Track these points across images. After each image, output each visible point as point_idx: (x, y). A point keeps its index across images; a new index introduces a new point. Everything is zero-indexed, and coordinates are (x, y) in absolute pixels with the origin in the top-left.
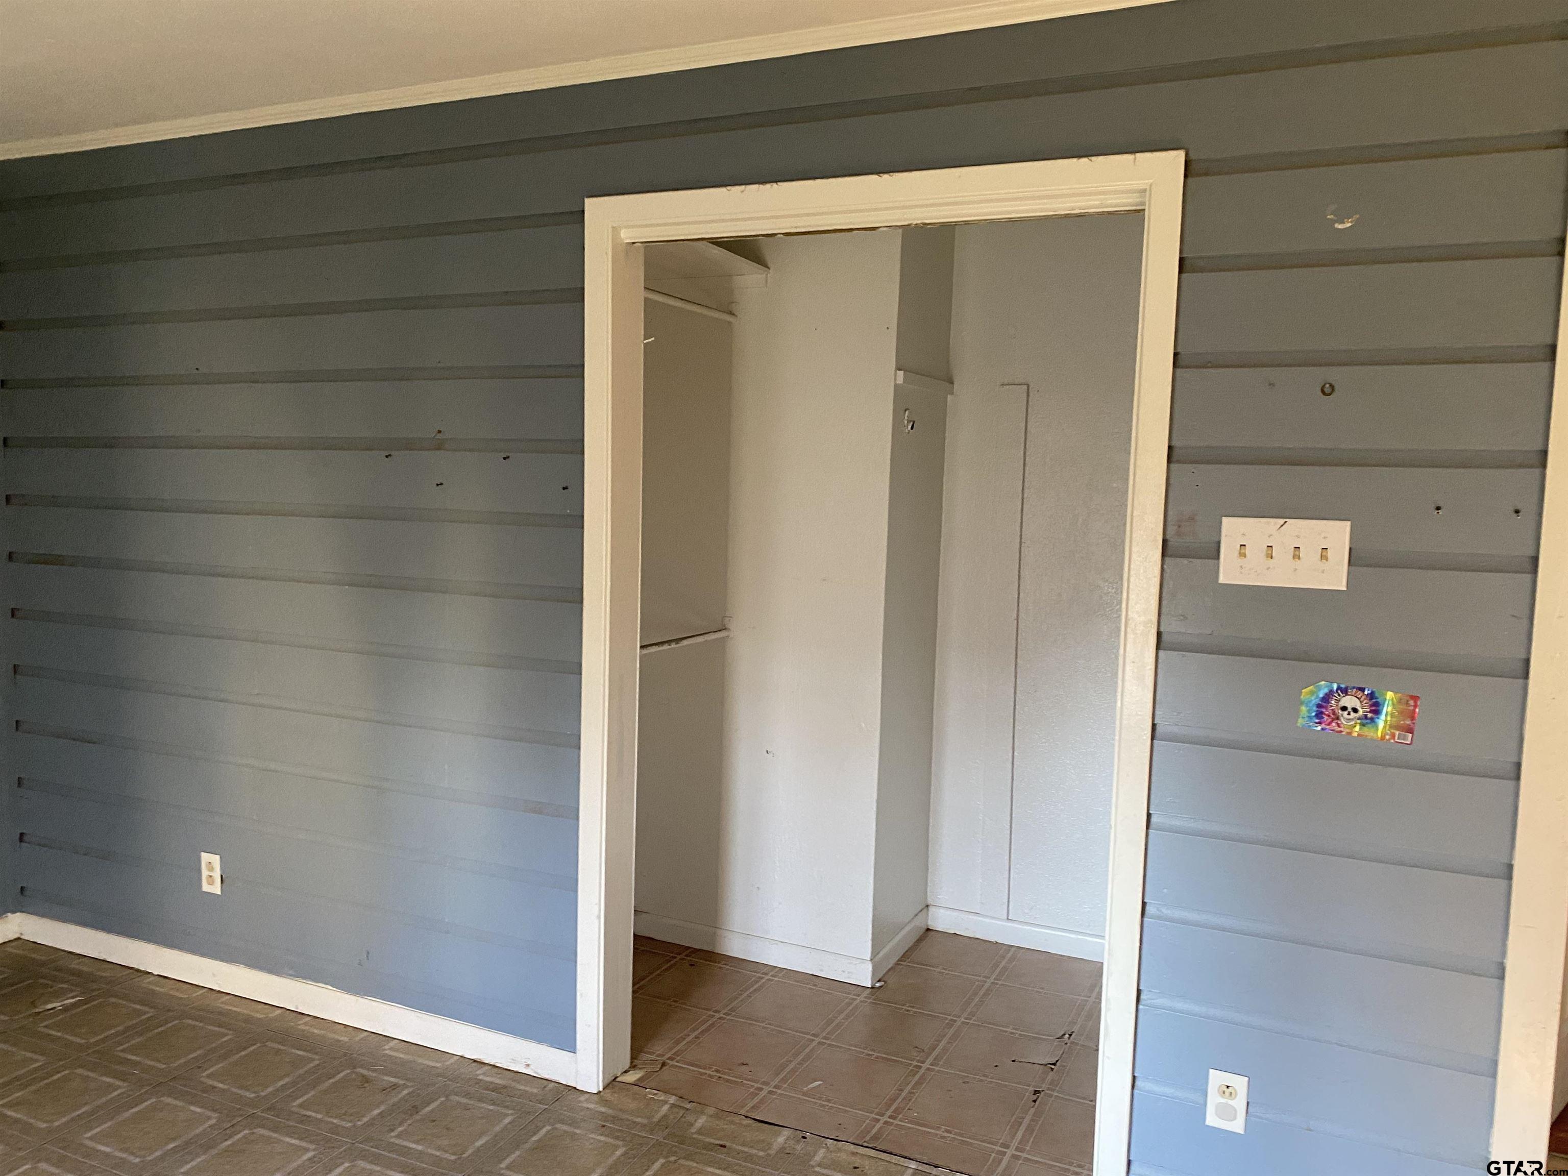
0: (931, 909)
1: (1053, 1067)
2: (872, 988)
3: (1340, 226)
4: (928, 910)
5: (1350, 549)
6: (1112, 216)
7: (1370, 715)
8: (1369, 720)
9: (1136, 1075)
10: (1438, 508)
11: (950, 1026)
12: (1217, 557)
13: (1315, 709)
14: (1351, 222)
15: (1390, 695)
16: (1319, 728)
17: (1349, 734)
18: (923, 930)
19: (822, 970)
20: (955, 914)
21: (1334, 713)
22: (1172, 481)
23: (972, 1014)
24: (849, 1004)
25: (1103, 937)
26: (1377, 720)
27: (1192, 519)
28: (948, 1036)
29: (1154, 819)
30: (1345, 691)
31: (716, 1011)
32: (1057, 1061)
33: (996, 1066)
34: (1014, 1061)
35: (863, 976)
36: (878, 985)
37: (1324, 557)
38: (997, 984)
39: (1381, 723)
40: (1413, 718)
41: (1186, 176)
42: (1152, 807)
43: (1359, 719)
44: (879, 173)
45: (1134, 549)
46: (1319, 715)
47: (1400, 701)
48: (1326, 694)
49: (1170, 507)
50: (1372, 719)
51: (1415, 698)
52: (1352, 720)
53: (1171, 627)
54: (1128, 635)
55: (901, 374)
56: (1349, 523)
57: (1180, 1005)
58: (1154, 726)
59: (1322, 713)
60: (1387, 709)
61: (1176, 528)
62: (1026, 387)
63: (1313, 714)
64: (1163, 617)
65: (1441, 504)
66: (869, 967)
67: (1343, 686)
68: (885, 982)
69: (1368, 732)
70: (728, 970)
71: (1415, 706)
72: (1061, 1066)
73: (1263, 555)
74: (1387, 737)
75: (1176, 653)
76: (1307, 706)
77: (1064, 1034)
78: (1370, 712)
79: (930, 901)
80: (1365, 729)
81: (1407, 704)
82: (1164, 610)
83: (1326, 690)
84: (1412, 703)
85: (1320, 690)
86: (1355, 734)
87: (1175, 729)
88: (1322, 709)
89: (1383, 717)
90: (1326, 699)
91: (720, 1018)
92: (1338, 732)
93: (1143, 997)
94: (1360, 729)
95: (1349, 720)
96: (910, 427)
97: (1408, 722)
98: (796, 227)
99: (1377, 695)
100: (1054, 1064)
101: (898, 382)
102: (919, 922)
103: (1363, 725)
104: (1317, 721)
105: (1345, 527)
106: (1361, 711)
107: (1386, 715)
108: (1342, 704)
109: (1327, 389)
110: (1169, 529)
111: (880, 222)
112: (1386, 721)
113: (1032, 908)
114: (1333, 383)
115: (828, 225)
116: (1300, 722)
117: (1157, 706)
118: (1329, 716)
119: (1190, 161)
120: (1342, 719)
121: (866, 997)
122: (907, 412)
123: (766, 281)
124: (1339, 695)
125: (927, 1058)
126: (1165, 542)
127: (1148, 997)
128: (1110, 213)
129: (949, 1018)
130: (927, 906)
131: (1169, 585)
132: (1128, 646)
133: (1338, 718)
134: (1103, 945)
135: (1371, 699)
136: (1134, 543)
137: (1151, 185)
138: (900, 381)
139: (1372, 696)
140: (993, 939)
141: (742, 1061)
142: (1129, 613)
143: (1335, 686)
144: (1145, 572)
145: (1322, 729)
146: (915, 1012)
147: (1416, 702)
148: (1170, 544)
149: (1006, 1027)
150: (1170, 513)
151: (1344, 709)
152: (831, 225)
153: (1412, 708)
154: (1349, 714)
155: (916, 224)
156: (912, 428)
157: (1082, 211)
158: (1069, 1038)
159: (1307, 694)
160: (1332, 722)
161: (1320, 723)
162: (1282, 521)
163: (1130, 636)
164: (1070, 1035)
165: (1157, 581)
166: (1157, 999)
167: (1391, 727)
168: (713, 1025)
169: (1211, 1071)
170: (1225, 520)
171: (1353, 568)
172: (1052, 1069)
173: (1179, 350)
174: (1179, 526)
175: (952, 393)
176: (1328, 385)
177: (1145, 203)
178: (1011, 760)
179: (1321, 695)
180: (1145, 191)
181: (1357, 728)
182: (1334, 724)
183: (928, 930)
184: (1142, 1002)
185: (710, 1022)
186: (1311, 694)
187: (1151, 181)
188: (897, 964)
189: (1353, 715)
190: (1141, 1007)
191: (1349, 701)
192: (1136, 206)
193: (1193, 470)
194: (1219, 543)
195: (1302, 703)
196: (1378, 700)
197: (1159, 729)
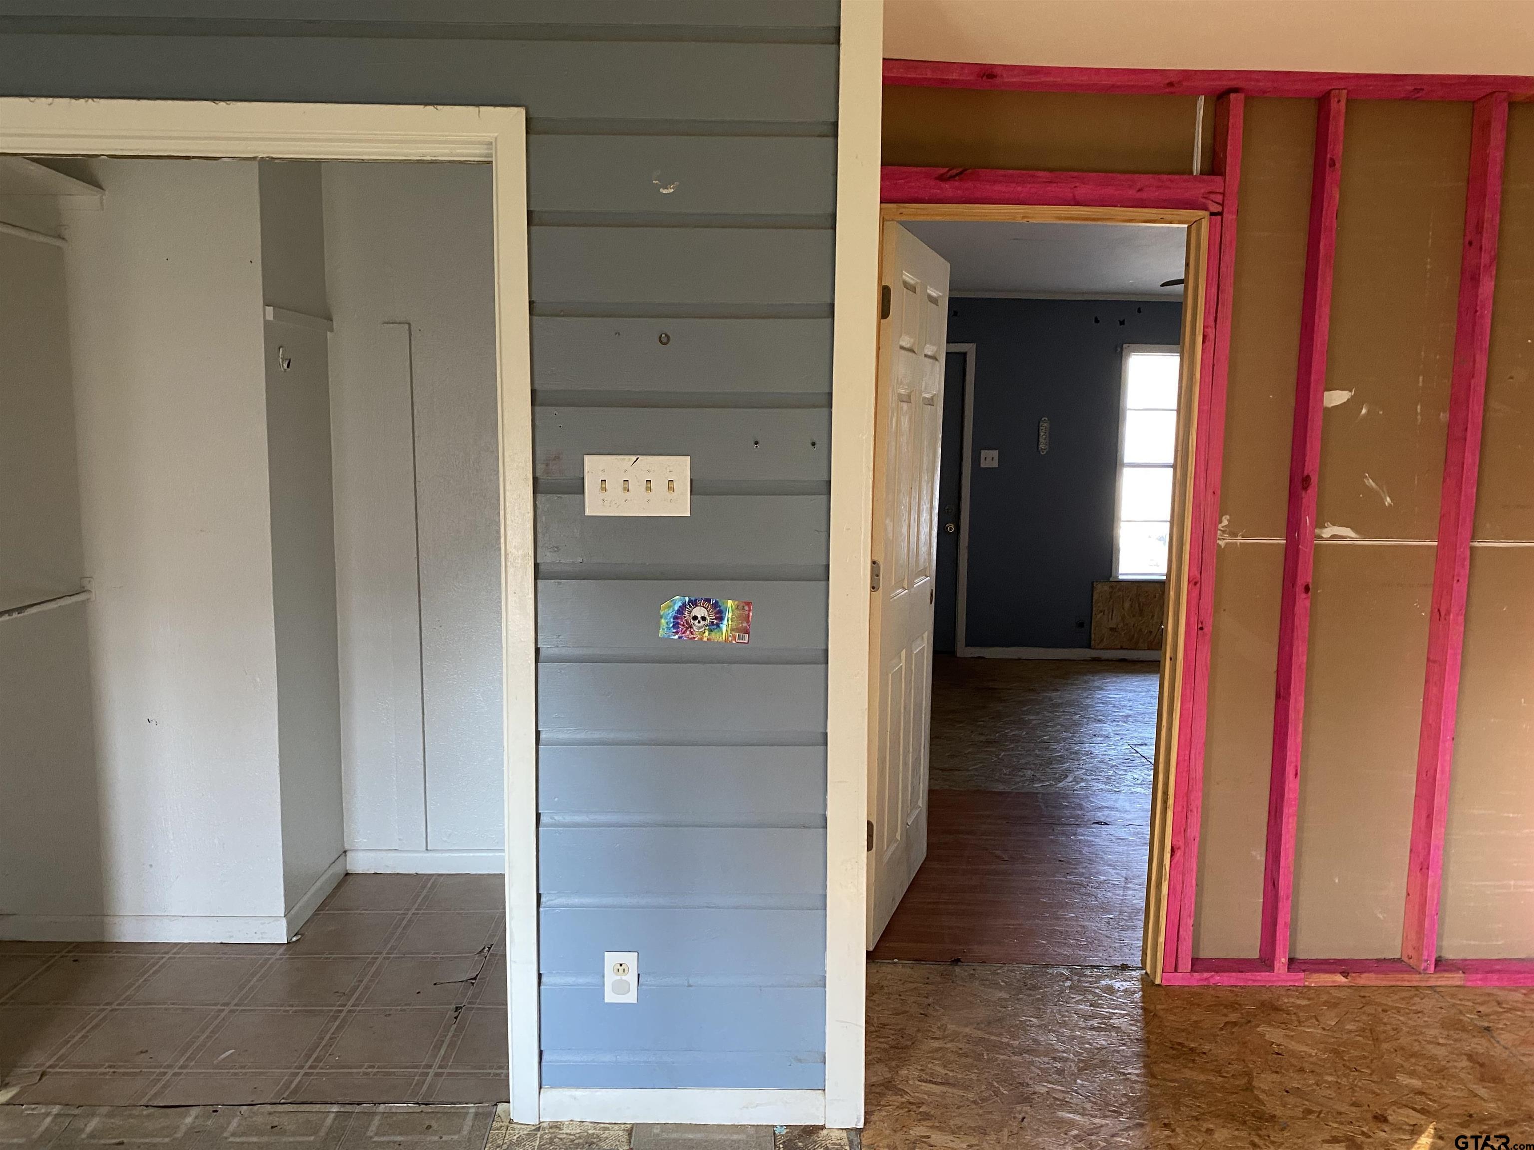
0: (348, 854)
1: (474, 981)
2: (288, 943)
3: (665, 191)
4: (346, 855)
5: (691, 480)
6: (463, 165)
7: (715, 622)
8: (714, 626)
9: (541, 972)
10: (756, 443)
11: (371, 964)
12: (583, 492)
13: (672, 620)
14: (673, 188)
15: (730, 603)
16: (676, 637)
17: (701, 639)
18: (343, 876)
19: (231, 937)
20: (372, 854)
21: (687, 622)
22: (537, 423)
23: (393, 948)
24: (262, 966)
25: (503, 850)
26: (721, 625)
27: (558, 458)
28: (370, 973)
29: (543, 736)
30: (694, 603)
31: (107, 1004)
32: (477, 975)
33: (419, 993)
34: (435, 984)
35: (278, 934)
36: (294, 939)
37: (671, 489)
38: (418, 914)
39: (724, 627)
40: (748, 622)
41: (527, 133)
42: (540, 724)
43: (706, 626)
44: (213, 100)
45: (508, 487)
46: (676, 625)
47: (737, 608)
48: (680, 607)
49: (537, 448)
50: (718, 626)
51: (748, 604)
52: (702, 627)
53: (546, 558)
54: (508, 568)
55: (270, 310)
56: (688, 458)
57: (576, 901)
58: (537, 651)
59: (678, 623)
60: (729, 615)
61: (544, 466)
62: (407, 326)
63: (671, 625)
64: (539, 549)
65: (758, 439)
66: (284, 923)
67: (693, 599)
68: (302, 935)
69: (715, 636)
70: (119, 958)
71: (749, 611)
72: (482, 979)
73: (620, 489)
74: (730, 639)
75: (553, 581)
76: (666, 619)
77: (484, 948)
78: (715, 619)
79: (347, 847)
80: (713, 634)
81: (743, 609)
82: (539, 543)
83: (680, 604)
84: (746, 608)
85: (674, 604)
86: (705, 639)
87: (556, 651)
88: (680, 621)
89: (725, 622)
90: (681, 611)
91: (113, 1010)
92: (691, 639)
93: (543, 900)
94: (709, 634)
95: (699, 628)
96: (285, 366)
97: (745, 625)
98: (121, 150)
99: (720, 604)
100: (475, 979)
101: (268, 318)
102: (338, 869)
103: (710, 631)
104: (674, 631)
105: (685, 462)
106: (708, 618)
107: (728, 621)
108: (693, 614)
109: (664, 340)
110: (538, 467)
111: (222, 152)
112: (728, 626)
113: (450, 835)
114: (668, 334)
115: (161, 150)
116: (661, 633)
117: (539, 631)
118: (683, 626)
119: (531, 118)
120: (694, 627)
121: (281, 955)
122: (281, 350)
123: (102, 203)
124: (690, 607)
125: (348, 1001)
126: (535, 480)
127: (547, 898)
128: (461, 162)
129: (371, 956)
130: (345, 852)
131: (542, 519)
132: (510, 578)
133: (691, 627)
134: (503, 858)
135: (714, 609)
136: (508, 482)
137: (496, 138)
138: (270, 317)
139: (716, 605)
140: (413, 872)
141: (141, 1049)
142: (508, 547)
143: (687, 599)
144: (519, 509)
145: (679, 638)
146: (334, 959)
147: (749, 608)
148: (541, 481)
149: (429, 953)
150: (538, 452)
151: (695, 618)
152: (166, 151)
153: (747, 613)
154: (699, 622)
155: (262, 158)
156: (288, 367)
157: (434, 158)
158: (489, 951)
159: (665, 608)
160: (686, 630)
161: (677, 633)
162: (634, 458)
163: (511, 570)
164: (490, 948)
165: (531, 515)
166: (555, 899)
167: (732, 630)
168: (104, 1018)
169: (606, 954)
170: (587, 458)
171: (694, 497)
172: (473, 984)
173: (533, 299)
174: (547, 465)
175: (332, 331)
176: (663, 336)
177: (492, 154)
178: (421, 696)
179: (676, 609)
180: (491, 143)
181: (706, 634)
182: (688, 632)
183: (347, 874)
184: (542, 905)
185: (101, 1016)
186: (668, 611)
187: (496, 134)
188: (315, 915)
189: (702, 623)
190: (541, 910)
191: (699, 612)
192: (486, 157)
193: (556, 412)
194: (583, 479)
195: (661, 617)
196: (721, 608)
197: (543, 653)
